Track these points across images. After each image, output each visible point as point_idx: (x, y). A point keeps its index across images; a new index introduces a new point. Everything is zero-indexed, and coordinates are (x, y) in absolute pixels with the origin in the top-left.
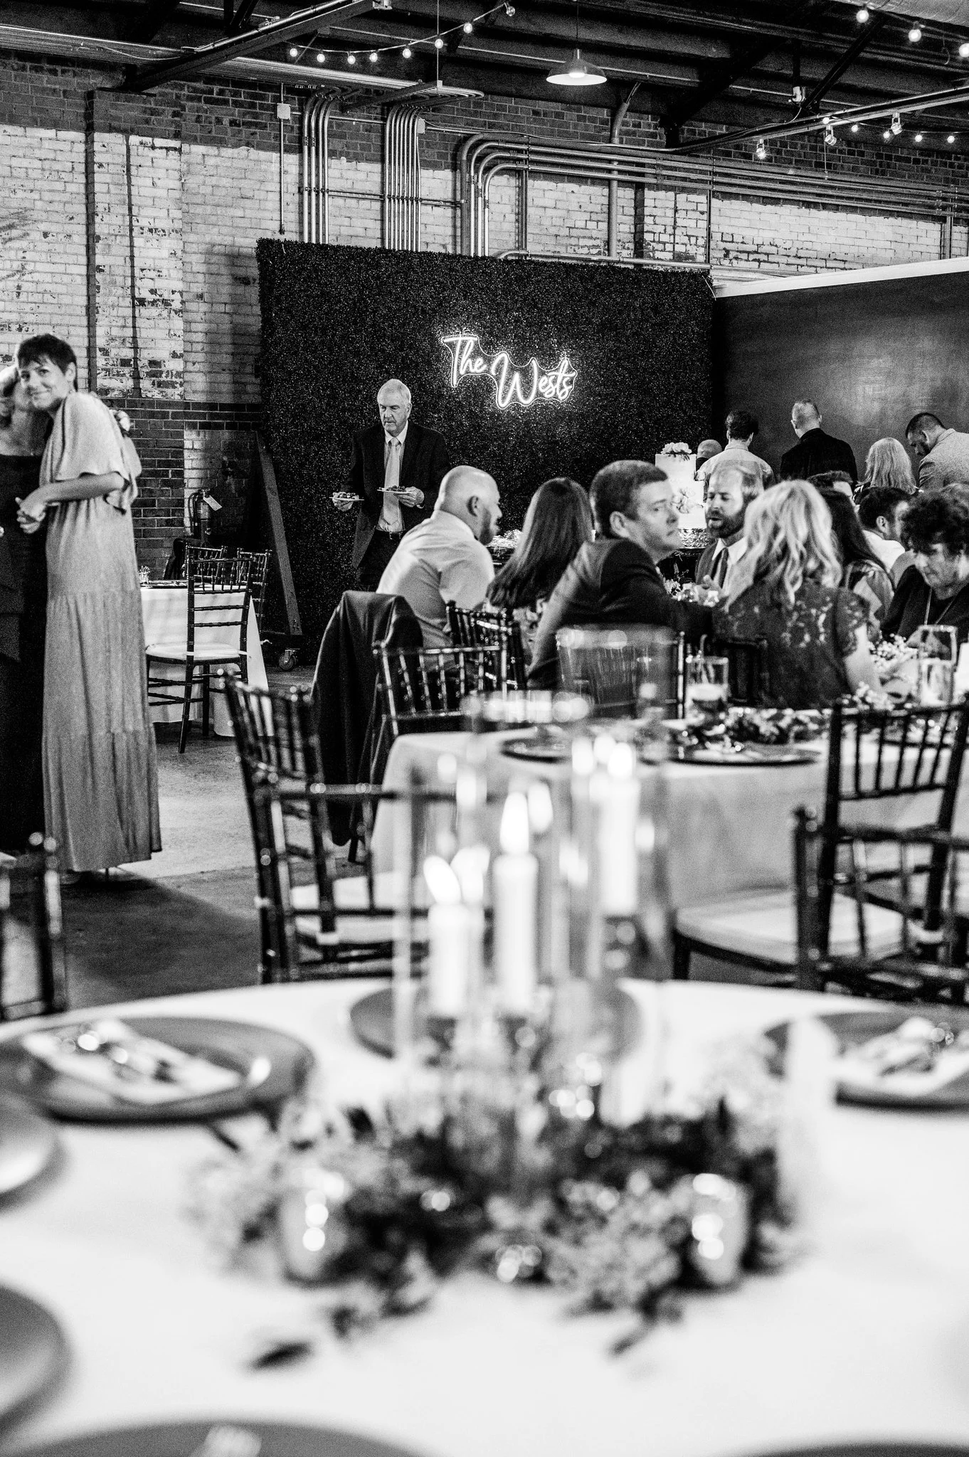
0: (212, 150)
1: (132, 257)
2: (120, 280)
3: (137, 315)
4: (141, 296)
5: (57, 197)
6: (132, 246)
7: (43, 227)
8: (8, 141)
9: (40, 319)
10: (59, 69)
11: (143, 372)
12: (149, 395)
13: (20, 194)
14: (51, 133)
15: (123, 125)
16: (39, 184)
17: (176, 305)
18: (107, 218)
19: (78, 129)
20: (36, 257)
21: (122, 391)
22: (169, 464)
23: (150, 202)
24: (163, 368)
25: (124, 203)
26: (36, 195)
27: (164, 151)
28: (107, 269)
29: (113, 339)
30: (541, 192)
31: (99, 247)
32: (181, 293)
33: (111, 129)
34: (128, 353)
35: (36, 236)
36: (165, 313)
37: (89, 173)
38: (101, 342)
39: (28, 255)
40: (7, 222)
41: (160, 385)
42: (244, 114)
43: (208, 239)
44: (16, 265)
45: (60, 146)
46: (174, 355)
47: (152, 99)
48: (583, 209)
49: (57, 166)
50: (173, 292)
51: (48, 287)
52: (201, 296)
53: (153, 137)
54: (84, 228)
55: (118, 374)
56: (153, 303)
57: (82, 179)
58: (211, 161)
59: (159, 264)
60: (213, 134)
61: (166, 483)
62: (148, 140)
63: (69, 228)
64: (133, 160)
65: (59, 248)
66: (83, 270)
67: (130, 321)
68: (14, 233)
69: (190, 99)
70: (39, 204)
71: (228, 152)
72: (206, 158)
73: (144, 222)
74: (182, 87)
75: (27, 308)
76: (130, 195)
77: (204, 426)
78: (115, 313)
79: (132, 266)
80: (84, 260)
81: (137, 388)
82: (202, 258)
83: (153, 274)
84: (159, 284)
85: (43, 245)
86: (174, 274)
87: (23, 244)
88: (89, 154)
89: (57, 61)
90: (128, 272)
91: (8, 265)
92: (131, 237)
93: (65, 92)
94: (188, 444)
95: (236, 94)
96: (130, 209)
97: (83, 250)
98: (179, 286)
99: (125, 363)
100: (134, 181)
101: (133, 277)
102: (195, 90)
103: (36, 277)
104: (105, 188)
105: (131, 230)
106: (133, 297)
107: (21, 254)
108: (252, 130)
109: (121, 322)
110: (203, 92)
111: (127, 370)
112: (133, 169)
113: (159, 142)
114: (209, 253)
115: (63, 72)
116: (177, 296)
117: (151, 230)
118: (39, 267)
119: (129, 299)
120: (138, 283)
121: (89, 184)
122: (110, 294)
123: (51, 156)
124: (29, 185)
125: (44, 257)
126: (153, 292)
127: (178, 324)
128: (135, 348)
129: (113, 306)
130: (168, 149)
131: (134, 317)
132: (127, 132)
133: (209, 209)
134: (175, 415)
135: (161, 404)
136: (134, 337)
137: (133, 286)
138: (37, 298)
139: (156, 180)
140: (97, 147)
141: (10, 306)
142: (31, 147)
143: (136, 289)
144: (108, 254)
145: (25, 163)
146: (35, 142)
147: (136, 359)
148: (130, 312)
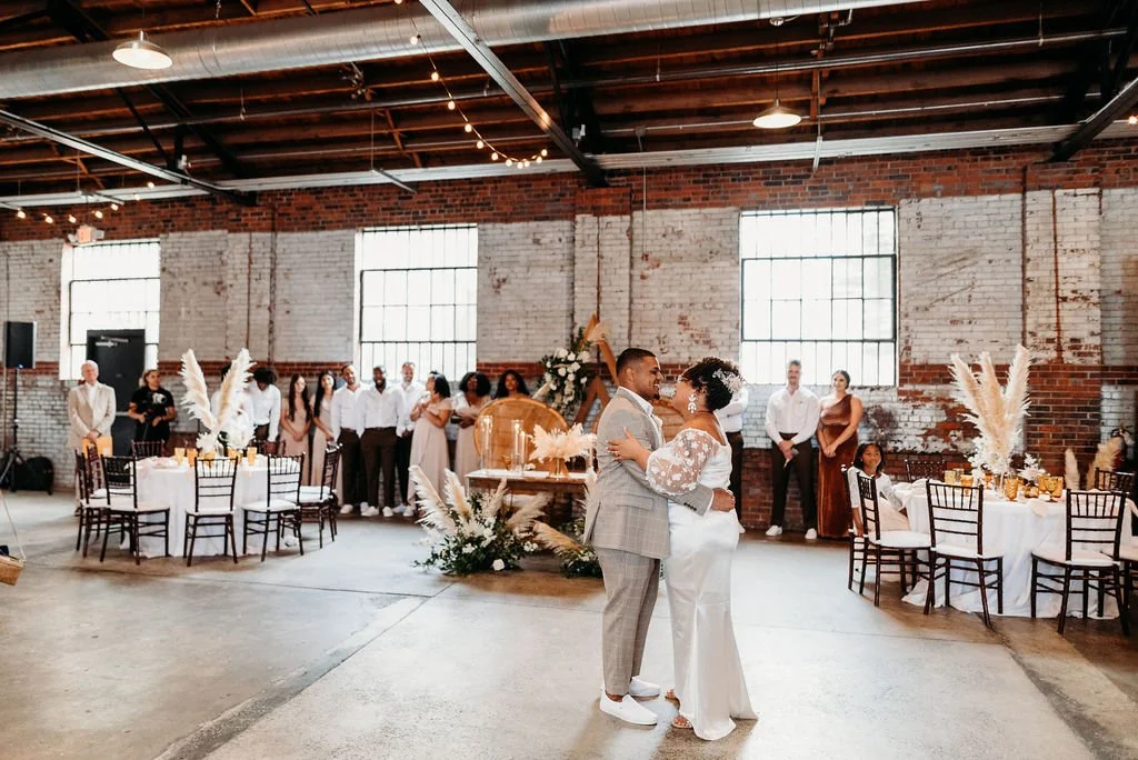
1: (1056, 270)
2: (1046, 286)
3: (1060, 307)
4: (1065, 295)
5: (1000, 237)
6: (1056, 263)
7: (988, 257)
8: (963, 206)
9: (986, 315)
10: (1002, 156)
11: (1065, 347)
12: (1070, 362)
13: (973, 238)
14: (996, 197)
15: (1050, 184)
16: (985, 231)
17: (1095, 299)
18: (1035, 247)
19: (1017, 192)
20: (983, 276)
21: (1047, 360)
22: (1088, 409)
23: (1072, 232)
24: (1082, 343)
25: (1050, 234)
26: (983, 238)
28: (1036, 280)
29: (1040, 325)
31: (1029, 266)
32: (1099, 291)
33: (1040, 188)
34: (1054, 335)
35: (983, 263)
36: (1085, 306)
37: (1024, 218)
38: (1029, 328)
39: (978, 276)
40: (961, 257)
41: (1079, 354)
43: (1126, 252)
44: (968, 283)
45: (1002, 204)
46: (1093, 334)
47: (1075, 164)
49: (1001, 217)
50: (1092, 291)
51: (993, 295)
52: (1119, 292)
53: (1075, 188)
54: (1020, 255)
55: (1044, 349)
56: (1074, 299)
57: (1020, 223)
59: (1079, 272)
61: (1083, 422)
62: (1071, 191)
63: (1008, 256)
64: (1057, 206)
65: (1001, 269)
66: (1020, 282)
67: (1054, 313)
68: (967, 263)
69: (1109, 159)
70: (985, 243)
73: (1068, 246)
74: (1104, 152)
75: (976, 309)
76: (1055, 229)
77: (1121, 383)
78: (1042, 308)
79: (1057, 276)
80: (1021, 275)
81: (1060, 358)
82: (1119, 266)
83: (1074, 280)
84: (1079, 286)
85: (989, 268)
86: (1092, 278)
87: (974, 269)
88: (1024, 206)
89: (1002, 151)
90: (1053, 280)
91: (962, 283)
92: (1056, 257)
93: (1007, 170)
94: (1106, 395)
96: (1055, 239)
97: (1020, 269)
98: (1098, 286)
99: (1050, 341)
100: (1058, 219)
101: (1057, 283)
102: (1115, 152)
103: (983, 289)
104: (1034, 227)
105: (1056, 252)
106: (1057, 297)
107: (971, 276)
109: (1047, 314)
110: (1123, 152)
111: (1051, 346)
112: (1058, 213)
113: (1079, 191)
114: (1129, 261)
115: (1006, 158)
116: (1096, 294)
117: (1072, 251)
118: (984, 282)
119: (1054, 299)
120: (1061, 287)
121: (1024, 226)
122: (1038, 295)
123: (996, 211)
124: (980, 231)
125: (989, 276)
126: (1074, 292)
127: (1097, 312)
128: (1059, 330)
129: (1040, 304)
130: (1088, 195)
131: (1058, 310)
132: (1053, 189)
133: (1127, 232)
134: (1092, 375)
135: (1080, 368)
136: (1058, 323)
137: (1057, 289)
138: (984, 302)
140: (1028, 201)
141: (963, 308)
142: (981, 208)
143: (1060, 291)
144: (1037, 270)
145: (976, 218)
146: (984, 204)
147: (1059, 338)
148: (1054, 307)
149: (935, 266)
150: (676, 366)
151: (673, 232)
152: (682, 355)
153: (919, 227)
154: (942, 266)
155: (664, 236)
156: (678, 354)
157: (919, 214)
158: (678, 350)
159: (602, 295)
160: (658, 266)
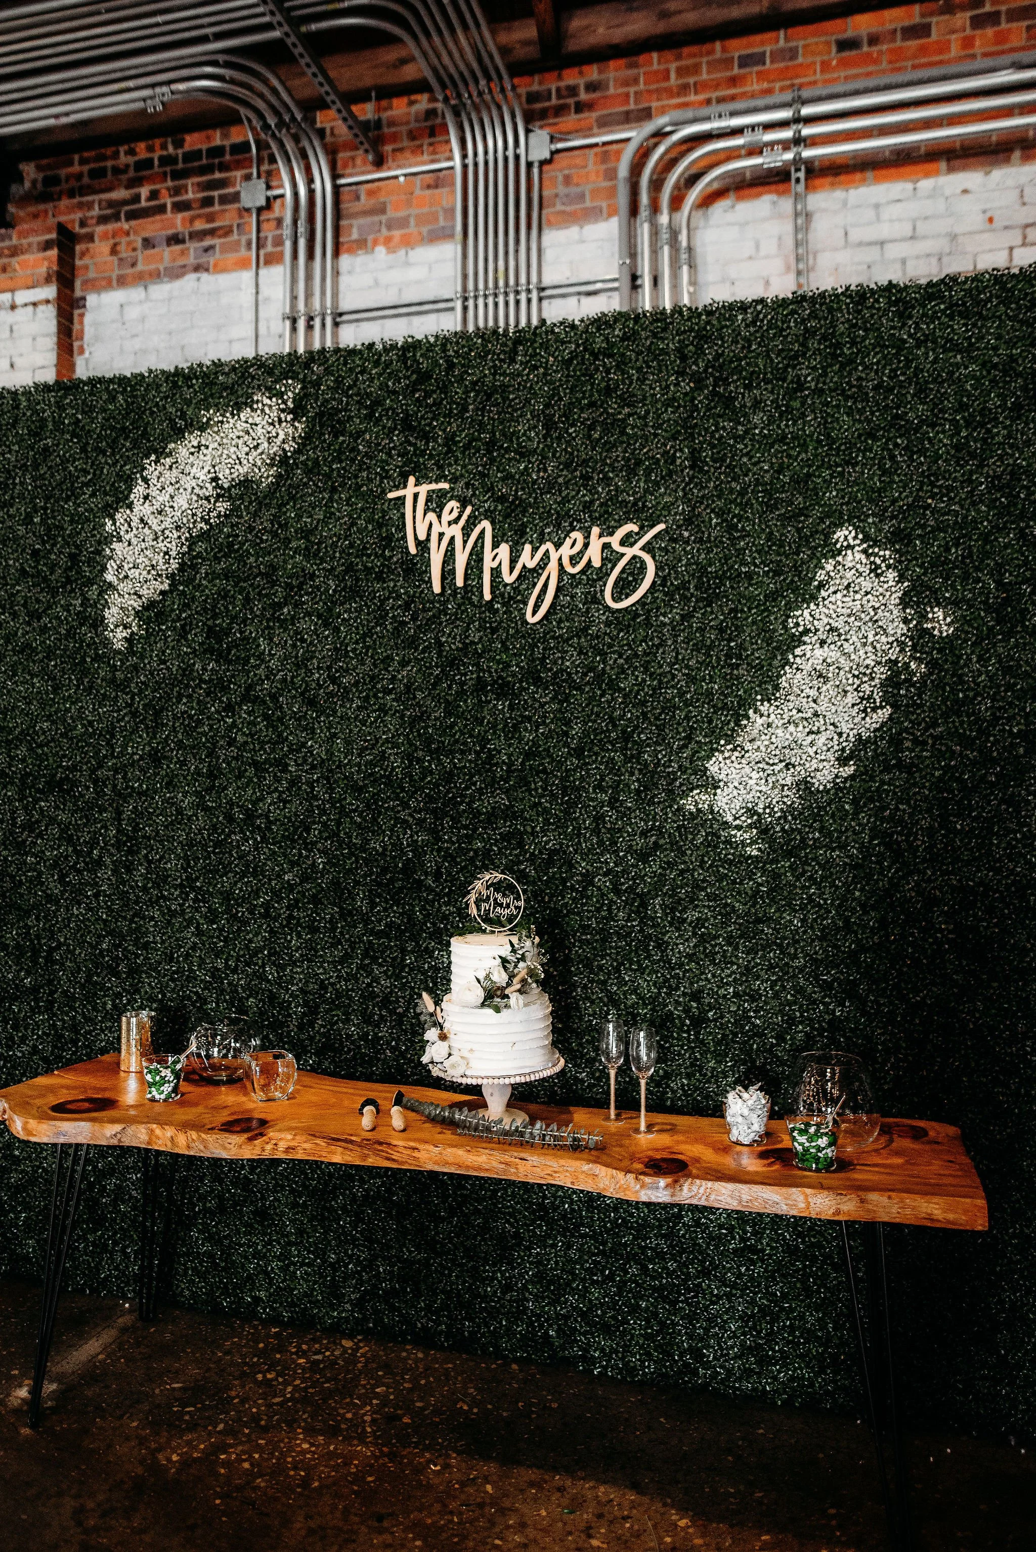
0: (135, 294)
27: (30, 308)
30: (870, 214)
42: (192, 220)
48: (997, 224)
58: (133, 313)
60: (140, 267)
71: (161, 290)
72: (127, 309)
95: (177, 191)
108: (208, 242)
139: (14, 360)
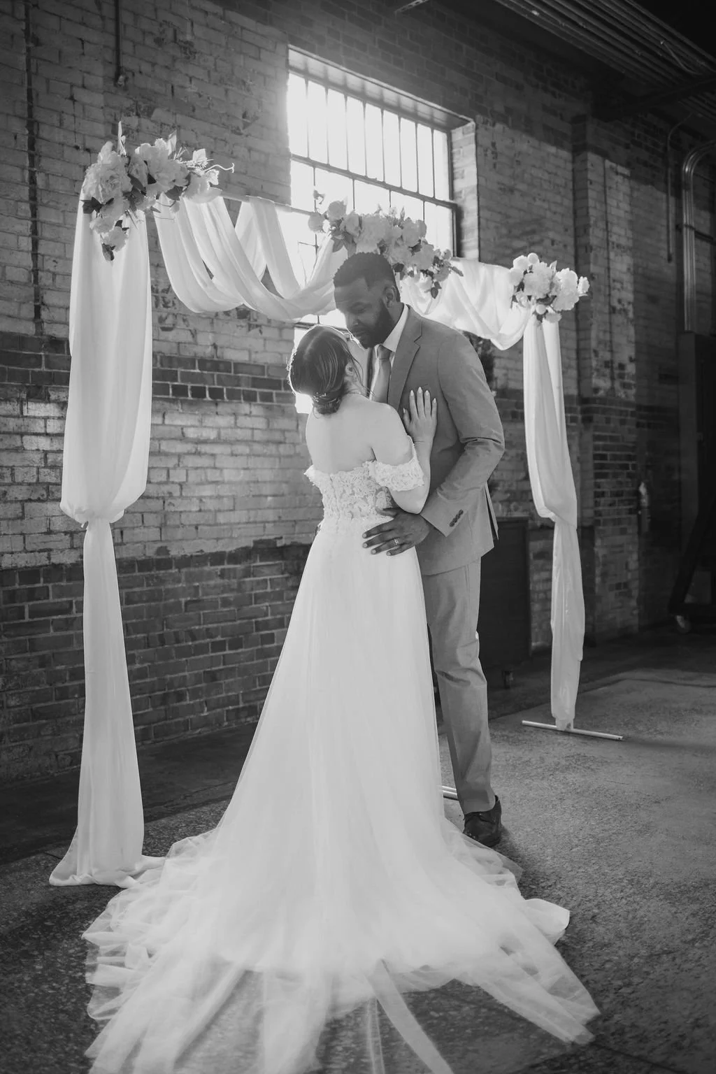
1: (609, 269)
2: (602, 287)
3: (612, 320)
4: (614, 305)
5: (559, 209)
6: (609, 259)
7: (551, 234)
8: (531, 151)
11: (616, 374)
12: (619, 395)
13: (538, 203)
14: (554, 150)
15: (602, 149)
16: (548, 195)
17: (631, 315)
18: (595, 231)
19: (567, 149)
21: (605, 391)
23: (617, 221)
24: (626, 371)
25: (604, 218)
26: (547, 205)
27: (622, 177)
28: (596, 277)
29: (600, 343)
32: (633, 305)
33: (597, 152)
34: (607, 356)
35: (548, 242)
36: (626, 322)
37: (577, 190)
38: (593, 344)
40: (532, 227)
41: (624, 386)
42: (650, 158)
45: (559, 162)
46: (631, 360)
47: (616, 130)
50: (629, 303)
53: (617, 163)
54: (573, 240)
55: (603, 375)
56: (620, 312)
57: (571, 195)
59: (622, 277)
61: (628, 475)
62: (614, 166)
63: (566, 239)
64: (607, 182)
67: (608, 327)
68: (536, 238)
70: (548, 213)
73: (615, 239)
76: (606, 212)
78: (600, 318)
79: (609, 277)
81: (613, 389)
83: (619, 286)
84: (622, 295)
85: (552, 252)
86: (629, 287)
88: (577, 173)
90: (607, 281)
92: (608, 250)
93: (561, 115)
96: (607, 225)
98: (633, 298)
99: (607, 364)
100: (608, 200)
101: (610, 286)
104: (594, 204)
105: (608, 244)
106: (610, 305)
108: (654, 172)
109: (604, 327)
111: (608, 371)
112: (608, 190)
113: (620, 169)
116: (631, 307)
117: (618, 246)
119: (608, 308)
120: (612, 292)
122: (598, 301)
123: (554, 170)
124: (543, 194)
126: (620, 302)
127: (633, 332)
128: (612, 351)
130: (624, 176)
131: (611, 323)
132: (604, 156)
134: (632, 414)
135: (625, 403)
136: (611, 342)
137: (610, 296)
139: (619, 202)
140: (589, 166)
142: (544, 160)
143: (612, 299)
144: (596, 264)
145: (540, 174)
146: (546, 156)
147: (612, 361)
148: (606, 318)
149: (510, 235)
150: (191, 362)
151: (175, 40)
152: (201, 338)
153: (495, 165)
154: (518, 238)
155: (159, 41)
156: (194, 334)
157: (493, 144)
158: (192, 326)
159: (42, 147)
160: (149, 113)
